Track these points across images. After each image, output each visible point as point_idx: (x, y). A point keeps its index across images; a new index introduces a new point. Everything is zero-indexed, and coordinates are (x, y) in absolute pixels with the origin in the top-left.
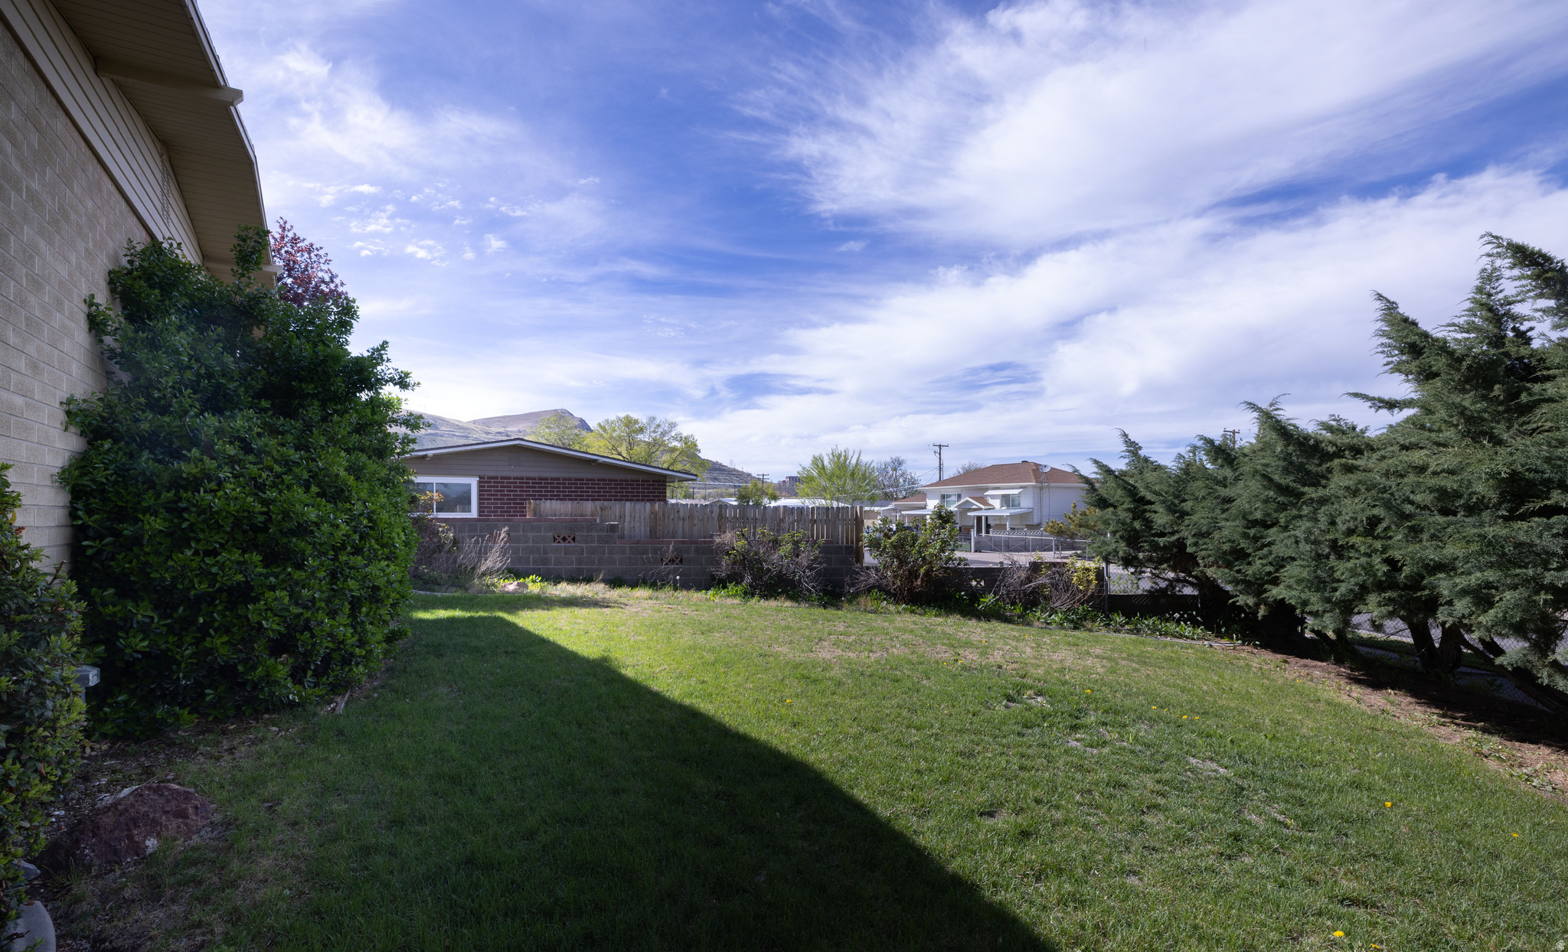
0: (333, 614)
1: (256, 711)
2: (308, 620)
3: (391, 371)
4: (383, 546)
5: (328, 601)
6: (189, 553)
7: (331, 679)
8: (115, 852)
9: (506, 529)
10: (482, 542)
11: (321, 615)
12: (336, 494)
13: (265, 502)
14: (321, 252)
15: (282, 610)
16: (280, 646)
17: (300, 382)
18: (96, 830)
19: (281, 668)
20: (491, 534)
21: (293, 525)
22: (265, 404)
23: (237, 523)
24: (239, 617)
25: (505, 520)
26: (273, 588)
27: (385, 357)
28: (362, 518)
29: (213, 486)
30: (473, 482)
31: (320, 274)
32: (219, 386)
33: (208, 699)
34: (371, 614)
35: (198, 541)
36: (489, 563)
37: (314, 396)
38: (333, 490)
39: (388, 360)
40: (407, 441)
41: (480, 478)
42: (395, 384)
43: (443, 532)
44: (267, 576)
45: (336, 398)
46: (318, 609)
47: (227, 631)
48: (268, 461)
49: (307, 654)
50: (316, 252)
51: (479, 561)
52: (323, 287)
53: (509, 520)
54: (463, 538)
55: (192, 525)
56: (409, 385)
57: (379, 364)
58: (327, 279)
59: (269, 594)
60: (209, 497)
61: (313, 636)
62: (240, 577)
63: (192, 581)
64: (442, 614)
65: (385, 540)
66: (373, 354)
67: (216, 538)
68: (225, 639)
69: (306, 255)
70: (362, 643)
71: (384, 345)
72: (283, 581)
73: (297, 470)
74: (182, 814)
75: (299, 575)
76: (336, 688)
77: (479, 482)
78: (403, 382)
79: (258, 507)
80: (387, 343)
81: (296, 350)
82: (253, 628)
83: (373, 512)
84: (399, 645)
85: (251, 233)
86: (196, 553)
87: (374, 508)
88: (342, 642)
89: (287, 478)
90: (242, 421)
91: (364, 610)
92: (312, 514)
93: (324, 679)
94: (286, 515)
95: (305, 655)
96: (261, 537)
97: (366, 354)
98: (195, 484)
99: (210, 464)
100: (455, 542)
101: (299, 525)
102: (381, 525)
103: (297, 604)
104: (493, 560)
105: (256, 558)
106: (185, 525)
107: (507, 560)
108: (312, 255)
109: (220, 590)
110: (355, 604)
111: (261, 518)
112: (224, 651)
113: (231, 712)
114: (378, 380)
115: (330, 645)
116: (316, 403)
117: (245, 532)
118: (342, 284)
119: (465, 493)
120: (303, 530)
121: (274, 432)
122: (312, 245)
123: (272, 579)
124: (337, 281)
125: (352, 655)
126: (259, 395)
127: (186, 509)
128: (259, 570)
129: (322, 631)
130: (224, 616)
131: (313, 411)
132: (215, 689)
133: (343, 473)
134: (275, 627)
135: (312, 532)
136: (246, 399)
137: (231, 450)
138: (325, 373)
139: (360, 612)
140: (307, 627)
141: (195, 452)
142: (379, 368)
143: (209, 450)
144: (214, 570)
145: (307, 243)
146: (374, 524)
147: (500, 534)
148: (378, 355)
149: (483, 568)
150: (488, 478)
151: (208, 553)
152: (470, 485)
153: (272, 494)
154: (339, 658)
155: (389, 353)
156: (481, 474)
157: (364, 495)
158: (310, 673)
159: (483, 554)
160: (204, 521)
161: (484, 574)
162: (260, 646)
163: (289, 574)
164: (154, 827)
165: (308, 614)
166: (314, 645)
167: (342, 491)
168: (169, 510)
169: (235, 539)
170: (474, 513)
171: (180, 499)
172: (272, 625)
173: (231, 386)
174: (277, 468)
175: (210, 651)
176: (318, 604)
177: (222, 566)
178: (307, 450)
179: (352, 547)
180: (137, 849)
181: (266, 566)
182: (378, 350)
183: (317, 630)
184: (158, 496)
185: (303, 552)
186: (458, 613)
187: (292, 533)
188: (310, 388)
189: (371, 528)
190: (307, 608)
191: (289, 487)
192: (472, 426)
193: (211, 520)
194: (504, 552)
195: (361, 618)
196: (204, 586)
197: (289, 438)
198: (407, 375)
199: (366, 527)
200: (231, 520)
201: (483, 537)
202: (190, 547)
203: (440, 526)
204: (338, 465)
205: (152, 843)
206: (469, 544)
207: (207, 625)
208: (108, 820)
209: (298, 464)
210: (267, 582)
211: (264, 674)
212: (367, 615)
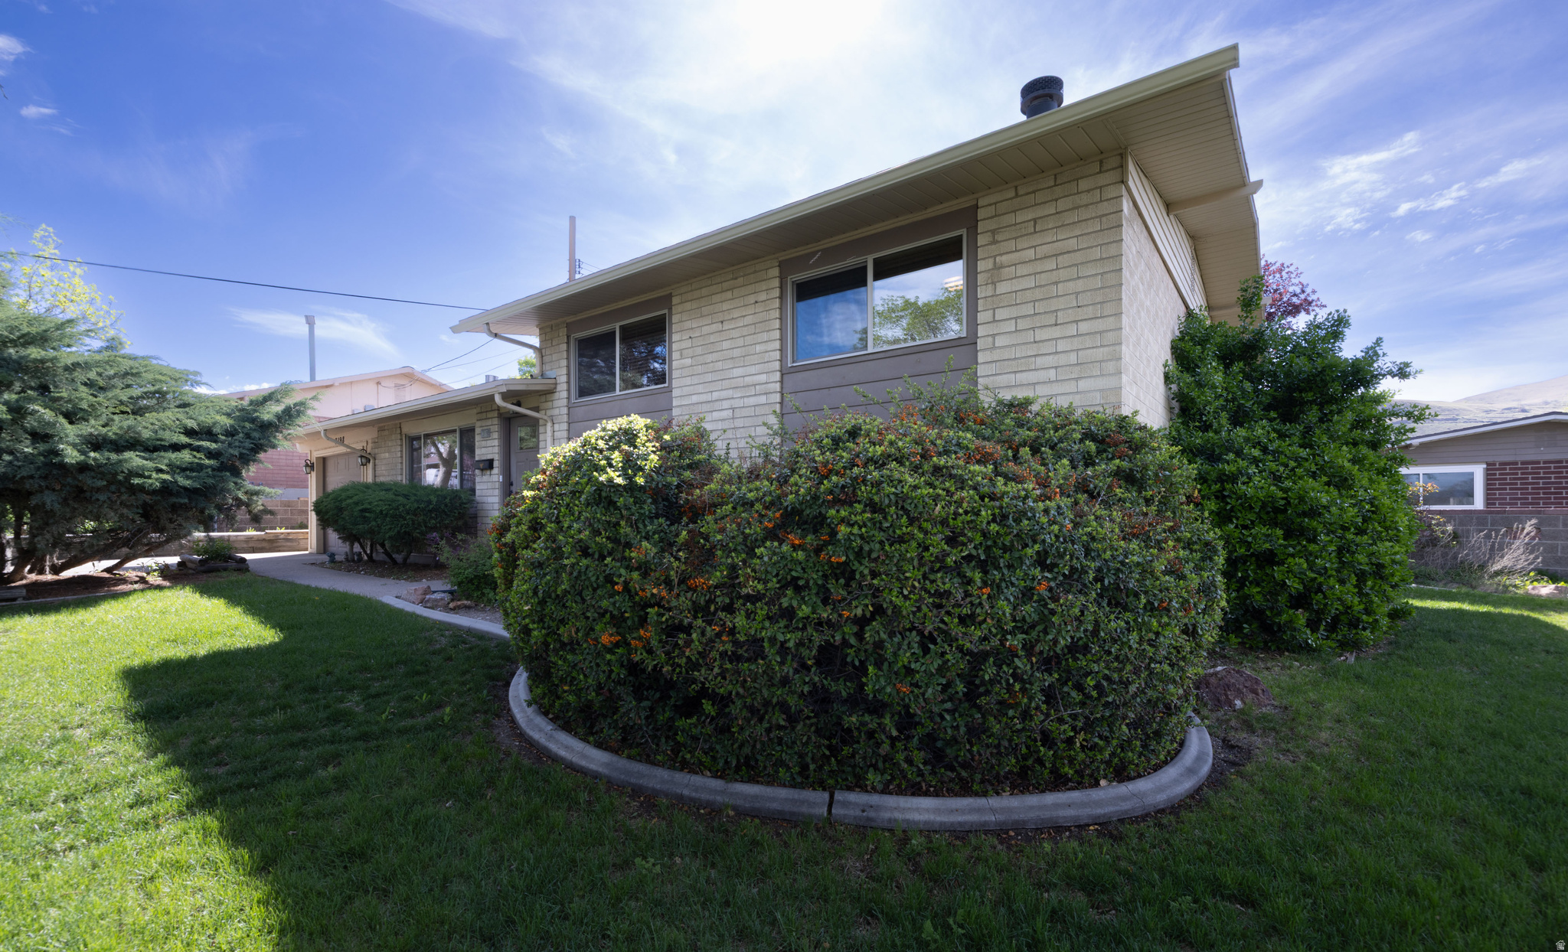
0: (1342, 582)
1: (1278, 648)
2: (1320, 584)
3: (1389, 364)
4: (1387, 529)
5: (1338, 571)
6: (1232, 526)
7: (1339, 637)
8: (1219, 701)
9: (1534, 521)
10: (1496, 536)
11: (1332, 581)
12: (1341, 482)
13: (1285, 490)
14: (1292, 269)
15: (1300, 573)
16: (1300, 601)
17: (1301, 392)
18: (1208, 685)
19: (1301, 617)
20: (1510, 528)
21: (1306, 508)
22: (1273, 414)
23: (1264, 506)
24: (1267, 575)
25: (1531, 512)
26: (1293, 556)
27: (1380, 352)
28: (1364, 503)
29: (1245, 479)
30: (1478, 472)
31: (1291, 289)
32: (1240, 406)
33: (1245, 631)
34: (1377, 588)
35: (1237, 519)
36: (1505, 562)
37: (1312, 402)
38: (1337, 479)
39: (1384, 354)
40: (1402, 431)
41: (1488, 464)
42: (1393, 377)
43: (1438, 525)
44: (1286, 547)
45: (1333, 400)
46: (1329, 577)
47: (1258, 585)
48: (1283, 459)
49: (1319, 612)
50: (1287, 270)
51: (1492, 557)
52: (1295, 300)
53: (1539, 512)
54: (1468, 531)
55: (1233, 507)
56: (1410, 374)
57: (1374, 361)
58: (1298, 290)
59: (1290, 560)
60: (1244, 487)
61: (1325, 597)
62: (1267, 546)
63: (1234, 546)
64: (1445, 605)
65: (1388, 524)
66: (1367, 353)
67: (1249, 516)
68: (1259, 589)
69: (1278, 275)
70: (1368, 611)
71: (1379, 342)
72: (1300, 551)
73: (1306, 464)
74: (1255, 692)
75: (1312, 547)
76: (1344, 645)
77: (1487, 469)
78: (1402, 372)
79: (1280, 494)
80: (1381, 339)
81: (1296, 367)
82: (1278, 584)
83: (1374, 498)
84: (1400, 624)
85: (1250, 283)
86: (1236, 527)
87: (1376, 494)
88: (1350, 608)
89: (1299, 471)
90: (1261, 430)
91: (1369, 583)
92: (1324, 499)
93: (1334, 635)
94: (1301, 499)
95: (1317, 612)
96: (1281, 517)
97: (1360, 355)
98: (1233, 478)
99: (1243, 464)
100: (1455, 536)
101: (1311, 509)
102: (1384, 510)
103: (1312, 571)
104: (1513, 557)
105: (1279, 532)
106: (1228, 507)
107: (1537, 557)
108: (1284, 273)
109: (1252, 555)
110: (1362, 577)
111: (1283, 502)
112: (1258, 597)
113: (1261, 645)
114: (1376, 377)
115: (1340, 608)
116: (1315, 408)
117: (1268, 513)
118: (1314, 292)
119: (1465, 482)
120: (1314, 513)
121: (1282, 436)
122: (1282, 265)
123: (1291, 549)
124: (1308, 290)
125: (1358, 620)
126: (1268, 408)
127: (1229, 496)
128: (1281, 541)
129: (1333, 594)
130: (1256, 573)
131: (1312, 415)
132: (1250, 625)
133: (1347, 464)
134: (1296, 585)
135: (1320, 514)
136: (1260, 413)
137: (1256, 452)
138: (1322, 380)
139: (1365, 585)
140: (1319, 590)
141: (1231, 456)
142: (1375, 365)
143: (1239, 453)
144: (1250, 539)
145: (1278, 265)
146: (1376, 509)
147: (1523, 529)
148: (1372, 354)
149: (1497, 567)
150: (1500, 464)
151: (1245, 527)
152: (1472, 474)
153: (1288, 484)
154: (1346, 621)
155: (1385, 347)
156: (1490, 460)
157: (1365, 482)
158: (1322, 628)
159: (1496, 551)
160: (1241, 504)
161: (1497, 573)
162: (1283, 599)
163: (1305, 546)
164: (1239, 694)
165: (1321, 579)
166: (1326, 605)
167: (1346, 479)
168: (1217, 497)
169: (1261, 518)
170: (1479, 503)
171: (1224, 489)
172: (1294, 585)
173: (1249, 404)
174: (1292, 464)
175: (1247, 597)
176: (1330, 572)
177: (1254, 538)
178: (1311, 447)
179: (1355, 528)
180: (1231, 704)
181: (1285, 539)
182: (1372, 348)
183: (1329, 593)
184: (1210, 487)
185: (1315, 530)
186: (1466, 606)
187: (1304, 514)
188: (1309, 396)
189: (1373, 512)
190: (1321, 575)
191: (1300, 478)
192: (1463, 406)
193: (1247, 504)
194: (1530, 548)
195: (1367, 590)
196: (1243, 550)
197: (1295, 439)
198: (1407, 365)
199: (1368, 511)
200: (1260, 504)
201: (1497, 532)
202: (1232, 523)
203: (1433, 518)
204: (1342, 457)
205: (1238, 703)
206: (1477, 538)
207: (1245, 578)
208: (1213, 680)
209: (1307, 460)
210: (1287, 551)
211: (1288, 619)
212: (1372, 589)
